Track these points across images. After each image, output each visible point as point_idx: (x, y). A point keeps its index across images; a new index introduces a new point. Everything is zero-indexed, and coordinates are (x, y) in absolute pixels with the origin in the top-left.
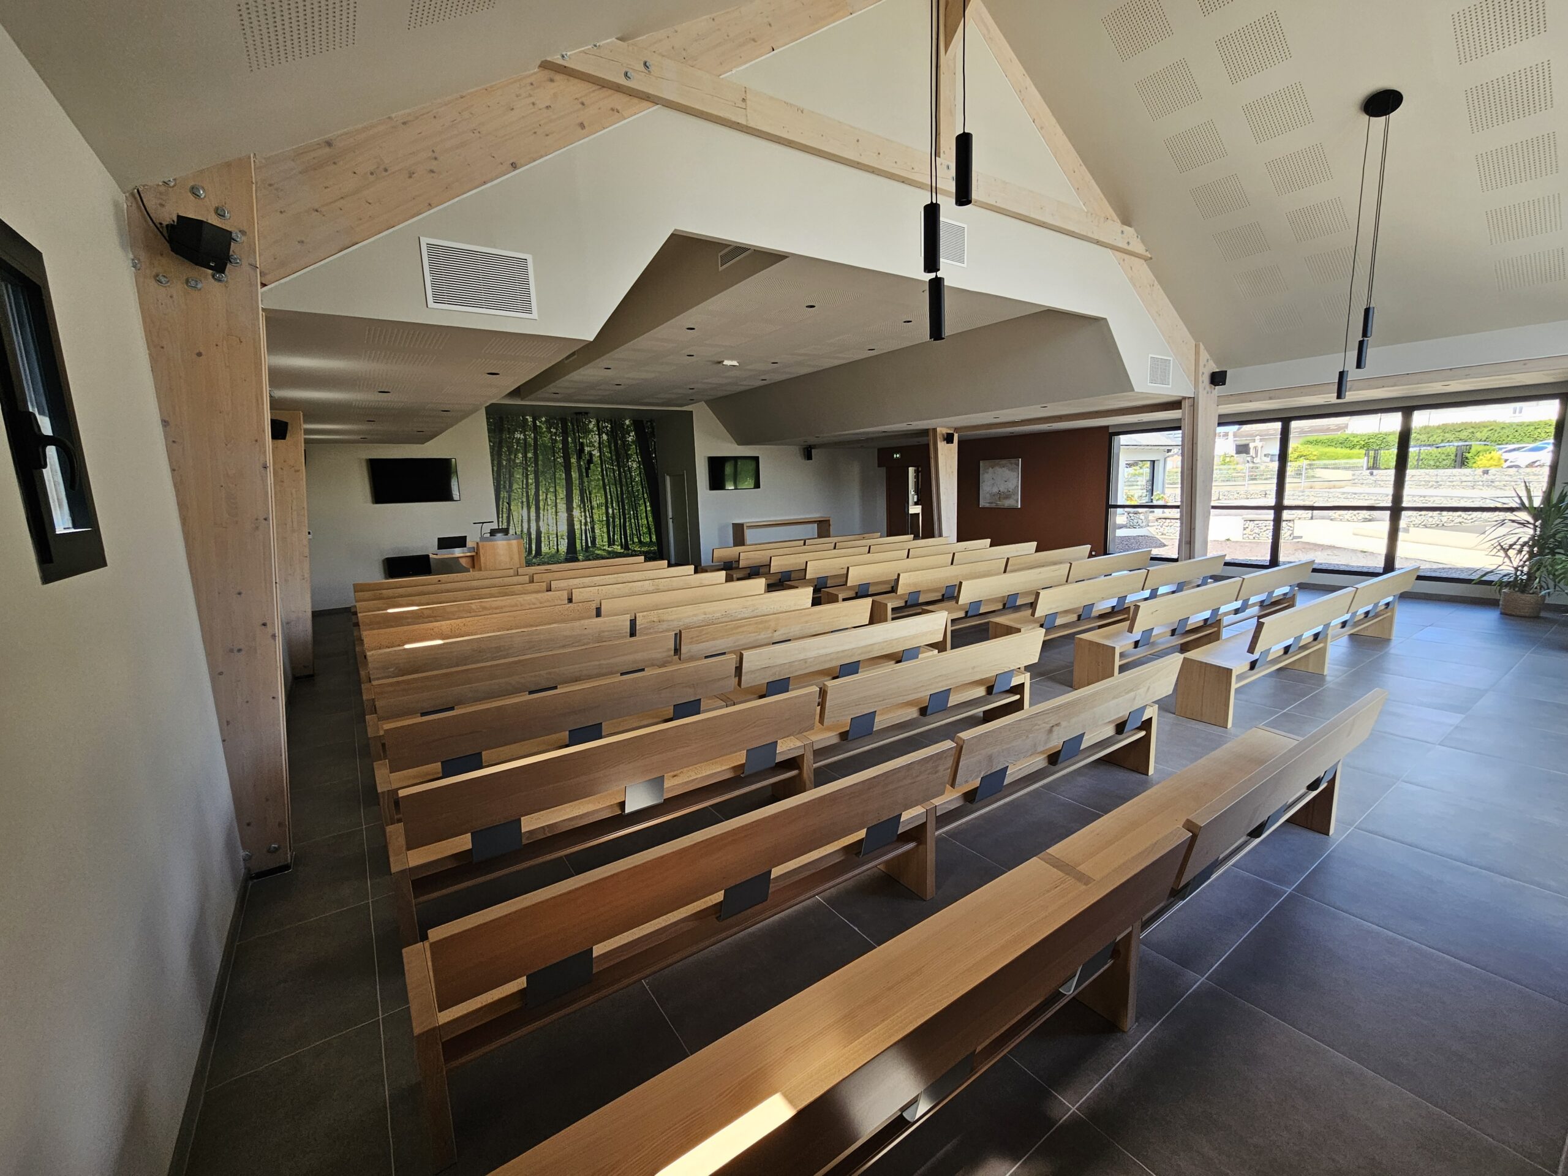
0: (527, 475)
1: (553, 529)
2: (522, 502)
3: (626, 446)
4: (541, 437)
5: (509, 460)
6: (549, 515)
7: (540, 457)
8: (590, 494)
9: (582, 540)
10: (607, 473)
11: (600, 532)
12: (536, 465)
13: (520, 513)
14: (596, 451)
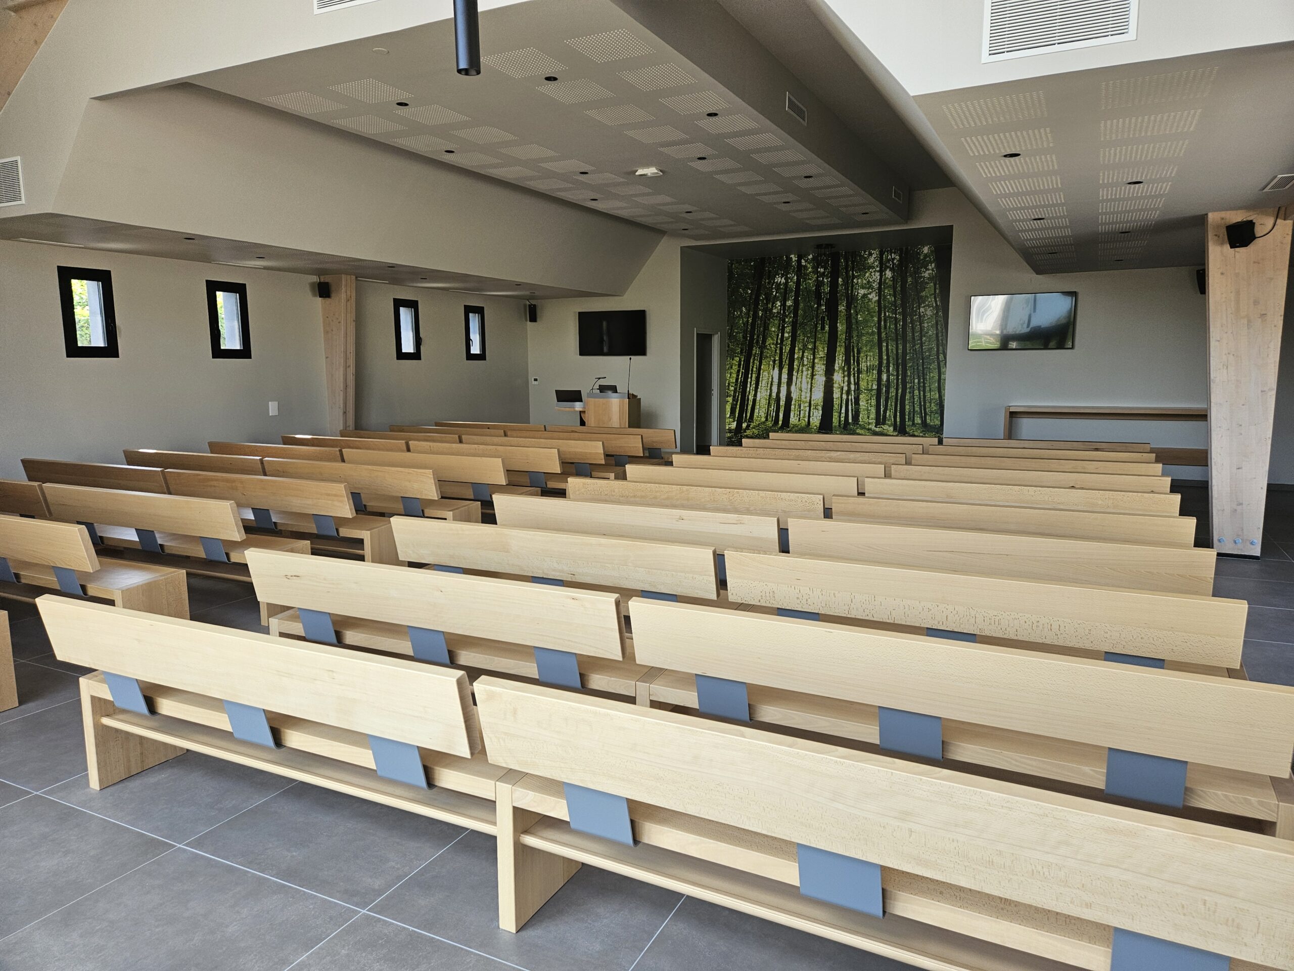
0: (784, 328)
1: (805, 396)
2: (774, 361)
3: (919, 286)
4: (805, 280)
5: (766, 310)
6: (804, 377)
7: (801, 305)
8: (859, 353)
9: (840, 413)
10: (885, 326)
11: (866, 404)
12: (796, 315)
13: (770, 374)
14: (873, 295)
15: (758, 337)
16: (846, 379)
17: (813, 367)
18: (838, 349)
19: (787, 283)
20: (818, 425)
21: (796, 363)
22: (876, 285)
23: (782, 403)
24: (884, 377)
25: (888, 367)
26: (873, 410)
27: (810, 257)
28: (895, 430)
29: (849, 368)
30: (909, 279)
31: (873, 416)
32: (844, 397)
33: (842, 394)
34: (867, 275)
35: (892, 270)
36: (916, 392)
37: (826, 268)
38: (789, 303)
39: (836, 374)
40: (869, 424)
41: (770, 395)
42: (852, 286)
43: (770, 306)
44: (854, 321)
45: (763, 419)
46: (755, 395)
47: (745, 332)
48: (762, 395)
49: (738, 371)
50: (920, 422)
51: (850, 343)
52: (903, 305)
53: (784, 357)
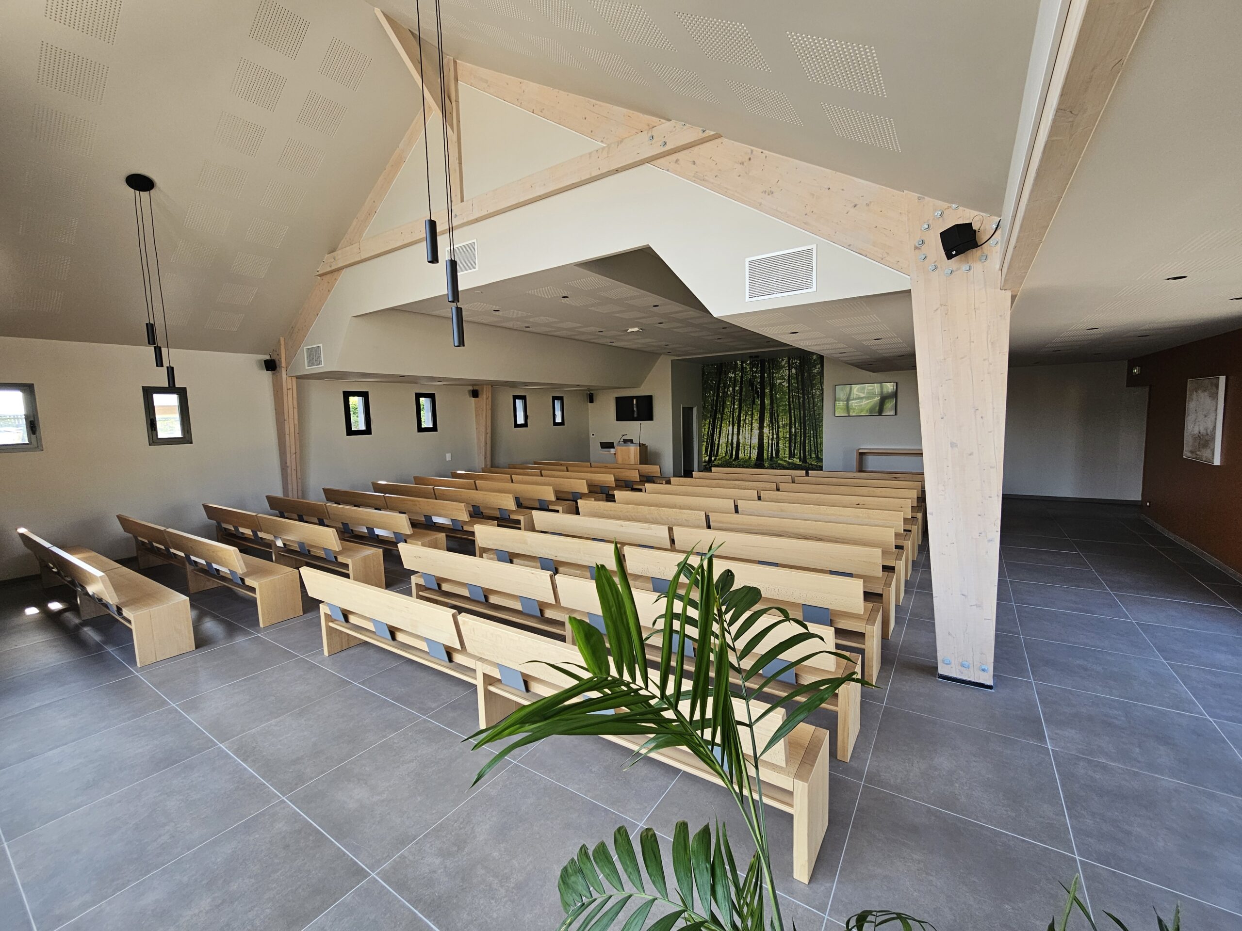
0: (734, 403)
2: (729, 422)
4: (746, 375)
5: (724, 393)
6: (747, 430)
7: (744, 389)
8: (778, 416)
10: (793, 401)
11: (783, 446)
12: (741, 394)
13: (727, 429)
14: (785, 383)
15: (720, 407)
16: (771, 431)
17: (752, 425)
18: (766, 414)
19: (735, 377)
20: (755, 458)
21: (742, 422)
22: (786, 377)
23: (735, 445)
24: (793, 430)
25: (795, 424)
26: (787, 450)
27: (748, 362)
28: (800, 461)
29: (772, 425)
30: (806, 374)
31: (787, 453)
32: (770, 442)
33: (769, 440)
34: (781, 372)
35: (796, 369)
36: (812, 439)
37: (757, 369)
38: (737, 388)
39: (765, 429)
40: (785, 457)
41: (728, 441)
42: (773, 378)
43: (726, 390)
44: (774, 398)
45: (724, 455)
46: (719, 441)
47: (712, 405)
48: (723, 440)
49: (709, 427)
50: (814, 456)
51: (772, 411)
52: (803, 389)
53: (735, 420)
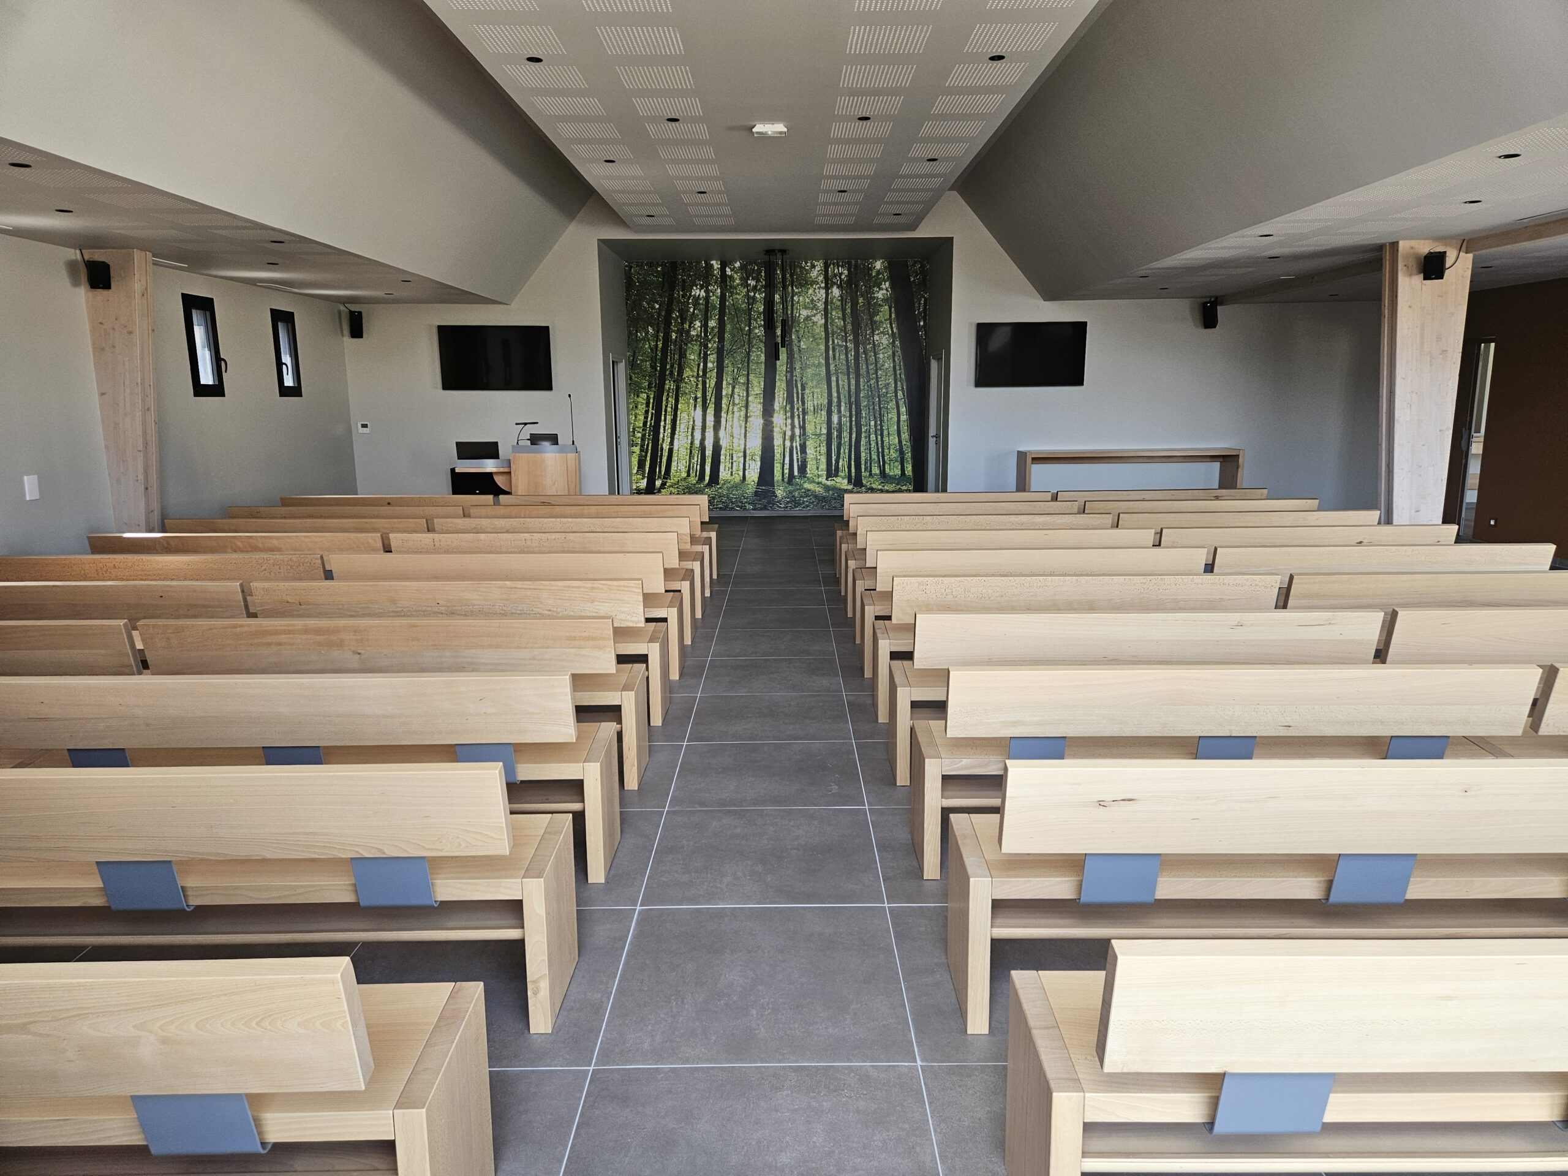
0: (706, 356)
1: (738, 444)
2: (696, 399)
3: (872, 308)
4: (732, 294)
5: (680, 332)
6: (735, 419)
7: (728, 327)
8: (803, 389)
9: (783, 464)
10: (834, 356)
11: (816, 454)
12: (721, 339)
13: (690, 415)
14: (819, 316)
15: (672, 366)
16: (789, 421)
17: (747, 407)
18: (778, 384)
19: (707, 298)
20: (756, 480)
21: (724, 401)
22: (821, 305)
23: (709, 452)
24: (835, 418)
25: (839, 406)
26: (823, 459)
27: (737, 265)
28: (849, 482)
29: (792, 408)
30: (861, 300)
31: (823, 466)
32: (788, 443)
33: (784, 440)
34: (810, 291)
35: (840, 287)
36: (873, 437)
37: (758, 281)
38: (712, 323)
39: (776, 415)
40: (819, 476)
41: (692, 443)
42: (793, 305)
43: (686, 326)
44: (796, 349)
45: (684, 475)
46: (672, 443)
47: (653, 360)
48: (681, 443)
49: (647, 412)
50: (878, 472)
51: (792, 376)
52: (856, 331)
53: (709, 394)
